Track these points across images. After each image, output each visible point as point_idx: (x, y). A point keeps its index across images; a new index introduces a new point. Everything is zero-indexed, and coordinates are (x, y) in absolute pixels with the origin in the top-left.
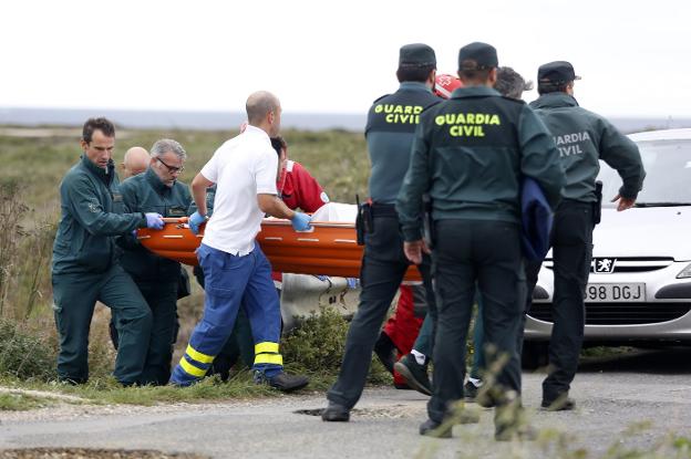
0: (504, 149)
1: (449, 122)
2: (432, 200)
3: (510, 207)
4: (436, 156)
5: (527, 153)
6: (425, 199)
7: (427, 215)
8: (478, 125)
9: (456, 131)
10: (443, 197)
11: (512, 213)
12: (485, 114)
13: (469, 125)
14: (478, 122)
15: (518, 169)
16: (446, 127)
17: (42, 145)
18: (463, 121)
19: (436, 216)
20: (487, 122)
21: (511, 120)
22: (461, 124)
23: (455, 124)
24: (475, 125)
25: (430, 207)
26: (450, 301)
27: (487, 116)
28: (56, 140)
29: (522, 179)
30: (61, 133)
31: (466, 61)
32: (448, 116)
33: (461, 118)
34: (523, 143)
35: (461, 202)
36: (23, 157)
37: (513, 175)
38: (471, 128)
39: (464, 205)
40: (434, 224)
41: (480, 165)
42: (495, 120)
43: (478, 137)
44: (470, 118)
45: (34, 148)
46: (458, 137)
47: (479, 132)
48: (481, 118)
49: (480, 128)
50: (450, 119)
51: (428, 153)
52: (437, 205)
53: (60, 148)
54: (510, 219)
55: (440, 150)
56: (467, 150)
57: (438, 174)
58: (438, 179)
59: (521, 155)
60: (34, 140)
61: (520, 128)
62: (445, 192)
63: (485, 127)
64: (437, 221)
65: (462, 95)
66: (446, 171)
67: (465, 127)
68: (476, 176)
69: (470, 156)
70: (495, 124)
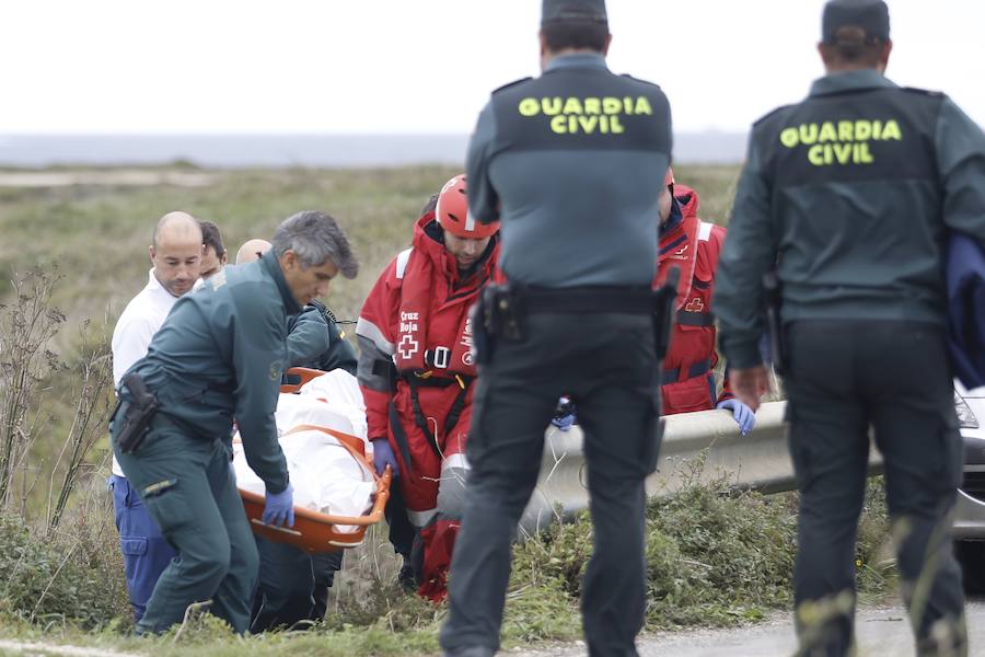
0: (912, 183)
1: (807, 140)
2: (781, 284)
3: (925, 294)
4: (785, 202)
5: (953, 187)
6: (769, 283)
7: (771, 312)
8: (860, 142)
9: (821, 155)
10: (800, 277)
11: (929, 305)
12: (872, 122)
13: (842, 144)
14: (860, 136)
15: (938, 219)
16: (802, 148)
17: (55, 202)
18: (832, 136)
19: (788, 313)
20: (876, 135)
21: (922, 128)
22: (829, 142)
23: (817, 143)
24: (855, 142)
25: (776, 298)
26: (818, 470)
27: (877, 125)
28: (80, 191)
29: (946, 237)
30: (87, 179)
31: (844, 30)
32: (803, 129)
33: (828, 131)
34: (945, 170)
35: (833, 287)
36: (23, 224)
37: (929, 233)
38: (847, 148)
39: (839, 292)
40: (785, 330)
41: (867, 216)
42: (892, 130)
43: (862, 165)
44: (845, 129)
45: (41, 208)
46: (825, 166)
47: (863, 155)
48: (865, 129)
49: (864, 148)
50: (808, 134)
51: (769, 199)
52: (790, 294)
53: (89, 205)
54: (927, 316)
55: (793, 192)
56: (842, 189)
57: (789, 237)
58: (789, 247)
59: (942, 193)
60: (41, 192)
61: (938, 141)
62: (804, 269)
63: (873, 144)
64: (790, 325)
65: (829, 90)
66: (804, 230)
67: (837, 148)
68: (861, 235)
69: (847, 200)
70: (892, 140)
